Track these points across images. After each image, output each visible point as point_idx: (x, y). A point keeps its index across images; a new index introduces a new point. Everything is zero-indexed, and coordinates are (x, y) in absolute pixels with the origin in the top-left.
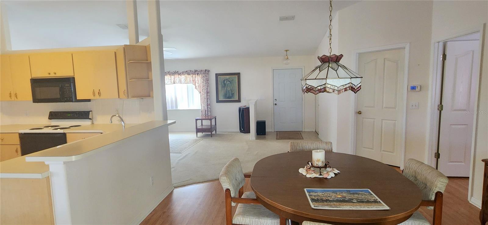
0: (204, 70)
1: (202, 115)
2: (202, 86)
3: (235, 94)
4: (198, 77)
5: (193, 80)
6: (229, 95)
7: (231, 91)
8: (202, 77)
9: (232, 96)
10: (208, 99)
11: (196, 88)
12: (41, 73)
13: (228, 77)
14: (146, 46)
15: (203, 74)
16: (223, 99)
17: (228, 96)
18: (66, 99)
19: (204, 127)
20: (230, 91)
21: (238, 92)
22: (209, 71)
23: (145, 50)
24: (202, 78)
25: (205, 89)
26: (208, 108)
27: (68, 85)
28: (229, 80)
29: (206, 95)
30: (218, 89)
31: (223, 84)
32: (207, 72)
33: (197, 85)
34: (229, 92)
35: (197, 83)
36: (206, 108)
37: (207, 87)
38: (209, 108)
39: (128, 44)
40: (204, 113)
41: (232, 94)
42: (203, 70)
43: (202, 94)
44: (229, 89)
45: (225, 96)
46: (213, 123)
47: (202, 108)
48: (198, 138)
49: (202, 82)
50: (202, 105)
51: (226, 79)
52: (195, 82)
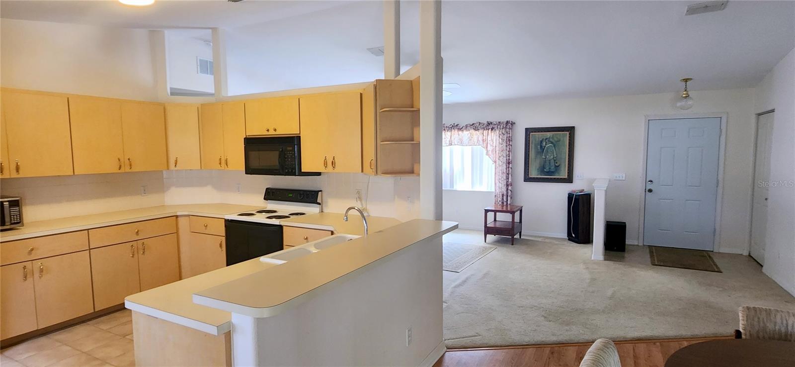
0: (505, 121)
1: (495, 203)
2: (499, 150)
3: (563, 166)
4: (493, 134)
5: (483, 140)
6: (550, 169)
7: (555, 161)
8: (500, 134)
9: (556, 170)
10: (508, 174)
11: (487, 154)
12: (258, 130)
13: (549, 134)
14: (411, 81)
15: (503, 129)
16: (538, 175)
17: (548, 171)
18: (287, 171)
19: (498, 225)
20: (552, 161)
21: (568, 164)
22: (513, 124)
23: (411, 88)
24: (499, 137)
25: (505, 155)
26: (507, 190)
27: (291, 148)
28: (551, 140)
29: (505, 167)
30: (529, 156)
31: (539, 148)
32: (509, 125)
33: (490, 148)
34: (550, 163)
35: (491, 146)
36: (504, 190)
37: (508, 153)
38: (510, 190)
39: (383, 78)
40: (500, 199)
41: (556, 166)
42: (503, 122)
43: (499, 165)
44: (550, 157)
45: (542, 170)
46: (517, 219)
47: (495, 190)
48: (488, 243)
49: (499, 143)
50: (497, 185)
51: (545, 138)
52: (487, 143)
